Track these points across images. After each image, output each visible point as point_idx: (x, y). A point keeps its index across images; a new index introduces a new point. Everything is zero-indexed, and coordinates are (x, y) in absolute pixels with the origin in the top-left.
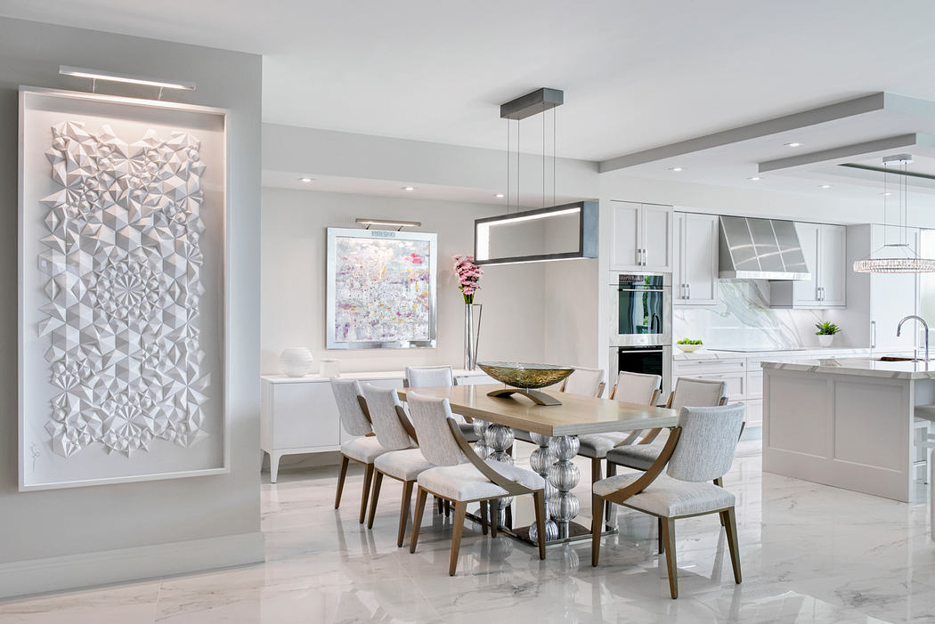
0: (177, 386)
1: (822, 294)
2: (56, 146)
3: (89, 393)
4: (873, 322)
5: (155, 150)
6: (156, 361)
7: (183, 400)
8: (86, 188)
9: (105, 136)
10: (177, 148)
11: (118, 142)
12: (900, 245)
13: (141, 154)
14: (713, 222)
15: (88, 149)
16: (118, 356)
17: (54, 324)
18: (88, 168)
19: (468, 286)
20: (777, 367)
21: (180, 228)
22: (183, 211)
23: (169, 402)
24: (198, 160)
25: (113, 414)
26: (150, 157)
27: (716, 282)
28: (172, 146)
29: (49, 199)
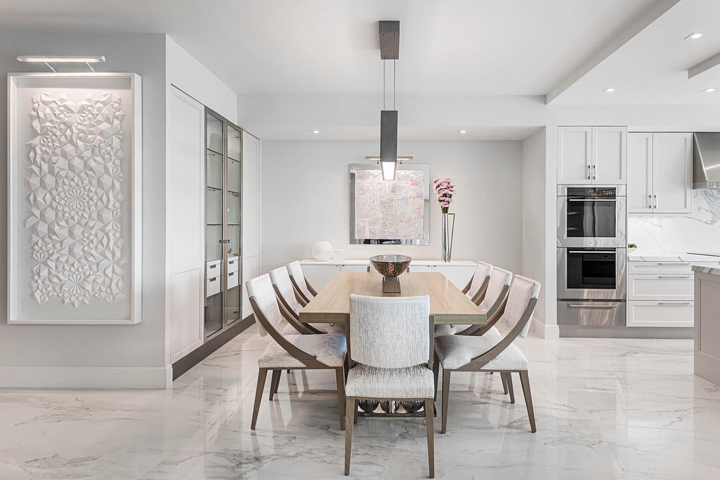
0: (105, 262)
2: (34, 109)
3: (52, 264)
5: (91, 106)
6: (91, 245)
7: (109, 272)
8: (51, 134)
9: (61, 100)
10: (105, 103)
11: (68, 103)
13: (82, 110)
14: (686, 139)
15: (52, 109)
16: (69, 241)
17: (32, 221)
18: (52, 121)
19: (444, 201)
20: (706, 271)
21: (107, 156)
22: (110, 145)
23: (100, 273)
24: (120, 110)
25: (67, 279)
26: (89, 111)
27: (691, 192)
28: (103, 102)
29: (29, 142)
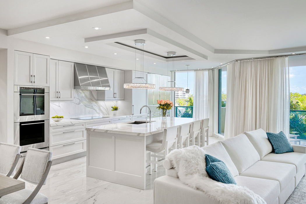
1: (115, 96)
4: (133, 106)
12: (141, 78)
14: (71, 65)
20: (92, 130)
